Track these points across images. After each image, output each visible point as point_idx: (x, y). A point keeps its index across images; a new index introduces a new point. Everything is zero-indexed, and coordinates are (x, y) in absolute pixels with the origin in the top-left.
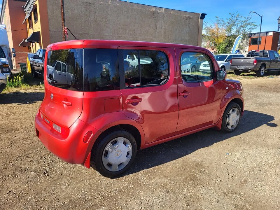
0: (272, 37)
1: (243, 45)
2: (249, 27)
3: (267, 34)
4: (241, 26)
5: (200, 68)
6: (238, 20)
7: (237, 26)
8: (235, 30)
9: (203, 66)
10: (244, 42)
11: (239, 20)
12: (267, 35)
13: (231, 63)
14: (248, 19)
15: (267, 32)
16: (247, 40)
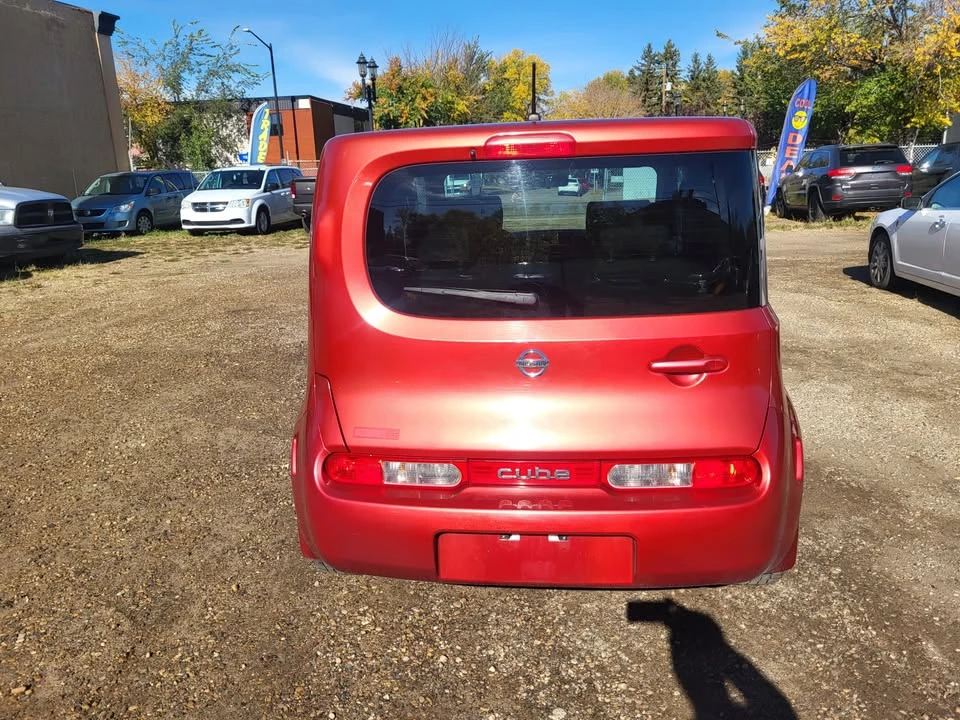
0: (310, 113)
1: (230, 136)
2: (237, 77)
3: (295, 103)
4: (212, 73)
5: (183, 218)
6: (196, 52)
7: (200, 72)
8: (194, 85)
9: (197, 210)
10: (230, 128)
11: (201, 52)
12: (295, 107)
13: (293, 196)
14: (233, 52)
15: (294, 99)
16: (239, 120)
